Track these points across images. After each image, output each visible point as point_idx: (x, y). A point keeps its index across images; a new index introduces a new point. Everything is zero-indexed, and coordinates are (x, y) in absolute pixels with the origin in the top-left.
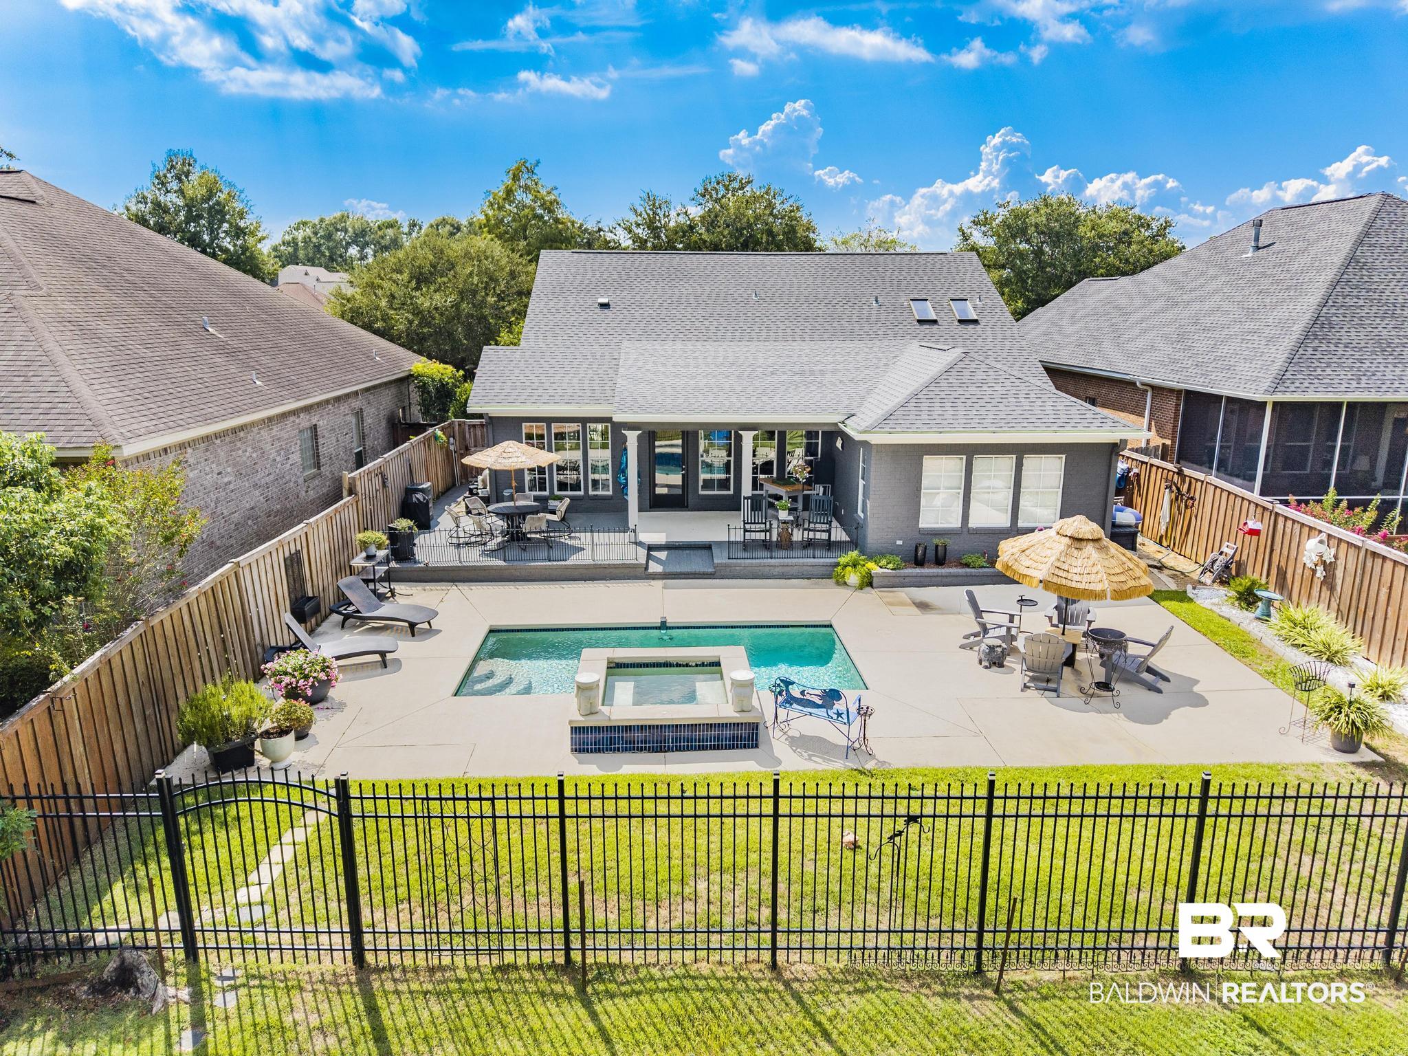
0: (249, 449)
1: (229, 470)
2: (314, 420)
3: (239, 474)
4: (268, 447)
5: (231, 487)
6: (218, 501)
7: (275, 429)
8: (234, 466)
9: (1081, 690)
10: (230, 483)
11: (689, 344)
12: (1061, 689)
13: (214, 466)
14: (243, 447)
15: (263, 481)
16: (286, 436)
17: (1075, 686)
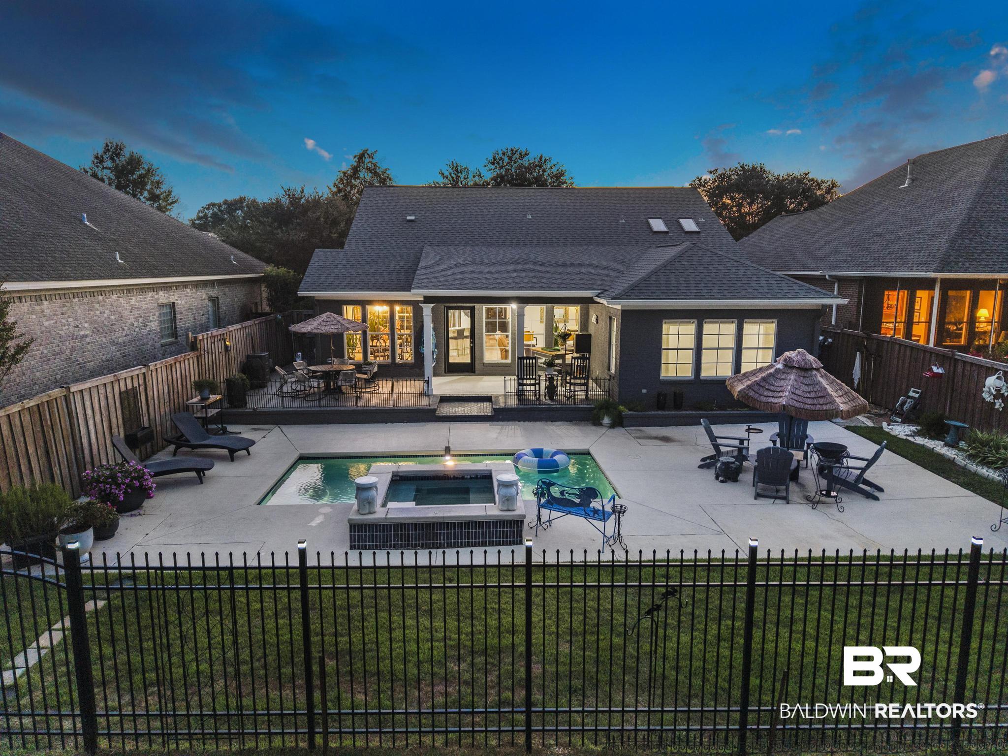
0: (107, 312)
1: (86, 325)
2: (173, 299)
3: (96, 331)
4: (127, 313)
5: (88, 339)
6: (73, 349)
7: (134, 299)
8: (91, 323)
9: (807, 498)
10: (87, 336)
11: (476, 248)
12: (790, 498)
13: (70, 320)
14: (101, 309)
15: (120, 340)
16: (144, 307)
17: (801, 495)
